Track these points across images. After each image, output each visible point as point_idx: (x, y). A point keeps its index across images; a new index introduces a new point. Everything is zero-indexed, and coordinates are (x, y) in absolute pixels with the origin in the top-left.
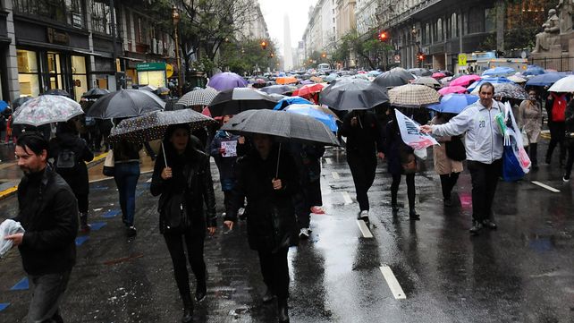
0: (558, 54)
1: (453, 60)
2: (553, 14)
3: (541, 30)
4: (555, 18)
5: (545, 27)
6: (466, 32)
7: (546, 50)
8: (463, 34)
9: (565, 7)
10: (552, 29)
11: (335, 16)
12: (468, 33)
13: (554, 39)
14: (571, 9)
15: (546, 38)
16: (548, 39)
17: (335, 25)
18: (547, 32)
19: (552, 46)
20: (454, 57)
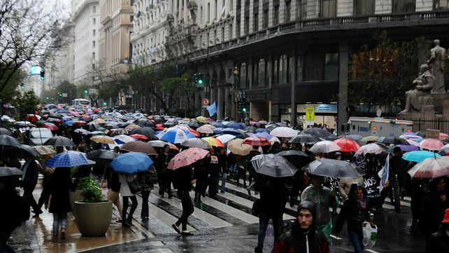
0: (430, 116)
1: (280, 110)
2: (425, 69)
3: (413, 86)
4: (427, 74)
5: (417, 84)
6: (300, 79)
7: (417, 110)
8: (296, 80)
9: (437, 63)
10: (424, 86)
11: (96, 38)
12: (304, 79)
13: (426, 98)
14: (443, 65)
15: (418, 96)
16: (420, 98)
17: (97, 50)
18: (419, 90)
19: (424, 106)
20: (283, 107)
